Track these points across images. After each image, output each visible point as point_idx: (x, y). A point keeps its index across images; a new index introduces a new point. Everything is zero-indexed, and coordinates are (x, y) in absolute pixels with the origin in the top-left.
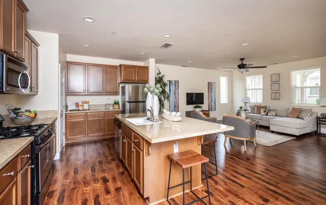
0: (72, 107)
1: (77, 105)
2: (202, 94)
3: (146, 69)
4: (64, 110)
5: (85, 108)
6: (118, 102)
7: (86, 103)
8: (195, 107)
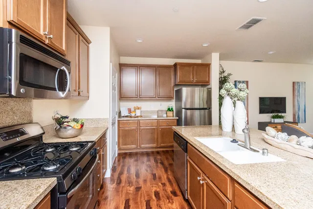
0: (125, 113)
1: (130, 111)
2: (284, 99)
3: (207, 67)
4: (117, 117)
5: (137, 115)
6: (172, 109)
7: (138, 109)
8: (274, 117)
